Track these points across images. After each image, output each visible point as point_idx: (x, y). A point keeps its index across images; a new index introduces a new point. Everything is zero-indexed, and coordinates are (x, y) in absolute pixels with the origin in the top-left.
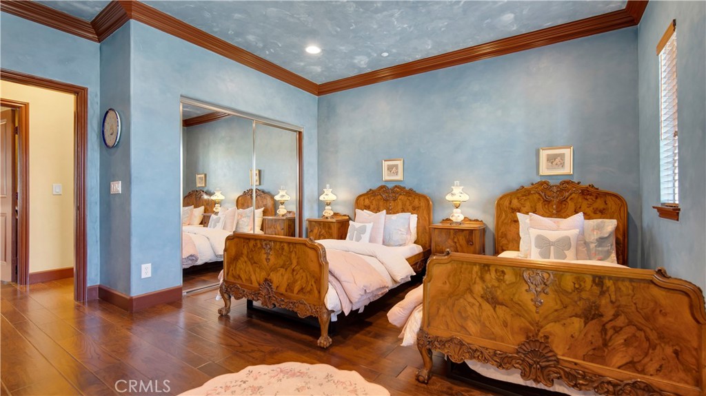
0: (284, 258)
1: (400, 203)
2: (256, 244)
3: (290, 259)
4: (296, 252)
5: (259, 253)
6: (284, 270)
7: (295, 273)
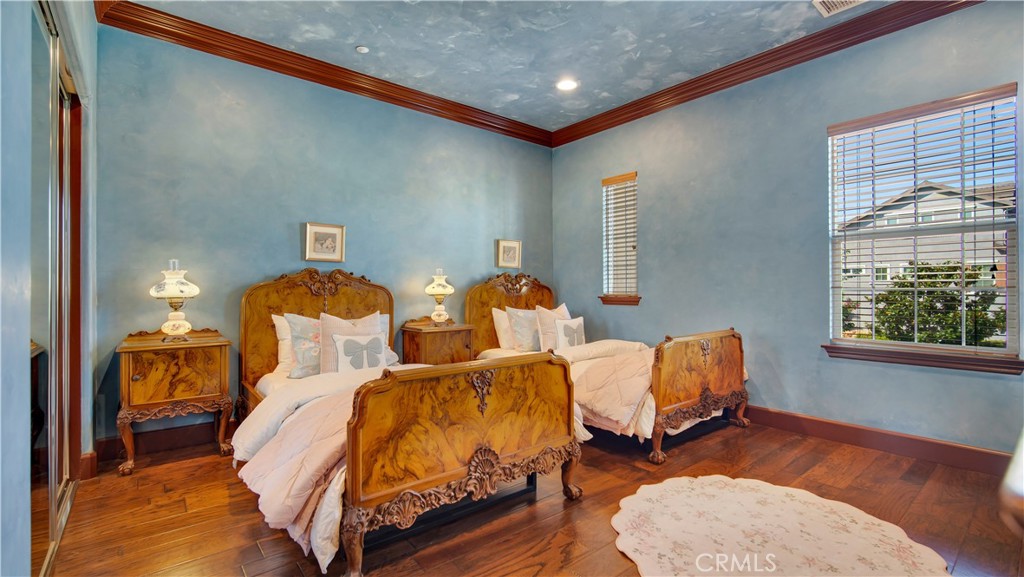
0: (513, 393)
1: (344, 300)
2: (456, 384)
3: (524, 390)
4: (533, 377)
5: (463, 402)
6: (515, 413)
7: (532, 412)
